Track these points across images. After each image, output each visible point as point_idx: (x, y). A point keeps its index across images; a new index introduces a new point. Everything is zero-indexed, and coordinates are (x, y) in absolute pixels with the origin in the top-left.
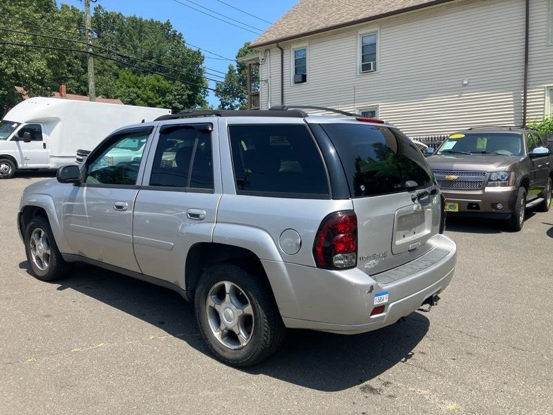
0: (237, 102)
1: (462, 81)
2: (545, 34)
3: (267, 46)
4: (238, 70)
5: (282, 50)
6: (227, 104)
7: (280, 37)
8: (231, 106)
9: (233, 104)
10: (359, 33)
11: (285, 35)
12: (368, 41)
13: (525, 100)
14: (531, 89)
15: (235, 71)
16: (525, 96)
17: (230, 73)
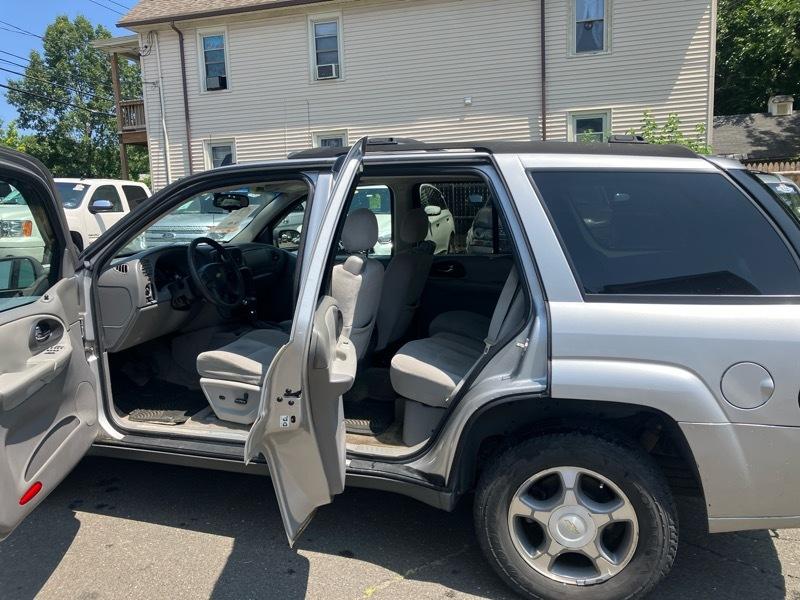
0: (50, 114)
1: (464, 99)
2: (564, 42)
3: (152, 26)
4: (48, 61)
5: (180, 34)
6: (34, 118)
7: (176, 12)
8: (41, 121)
9: (44, 118)
10: (309, 18)
11: (183, 10)
12: (324, 32)
13: (544, 128)
14: (551, 114)
15: (42, 62)
16: (544, 123)
17: (33, 65)
